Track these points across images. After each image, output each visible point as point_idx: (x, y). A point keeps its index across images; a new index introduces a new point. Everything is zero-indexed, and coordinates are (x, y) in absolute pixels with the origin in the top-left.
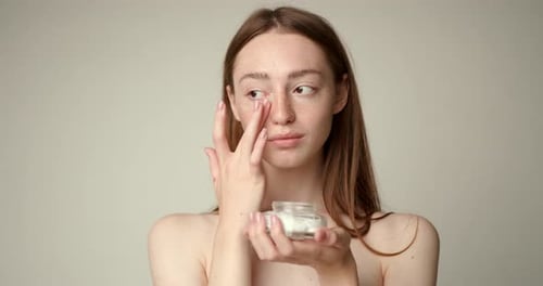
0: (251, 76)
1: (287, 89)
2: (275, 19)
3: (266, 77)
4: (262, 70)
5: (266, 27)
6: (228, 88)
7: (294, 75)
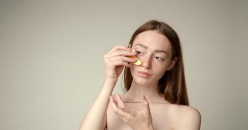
0: (141, 45)
1: (152, 55)
2: (158, 27)
3: (146, 48)
4: (145, 44)
5: (153, 29)
6: (130, 45)
7: (157, 51)
